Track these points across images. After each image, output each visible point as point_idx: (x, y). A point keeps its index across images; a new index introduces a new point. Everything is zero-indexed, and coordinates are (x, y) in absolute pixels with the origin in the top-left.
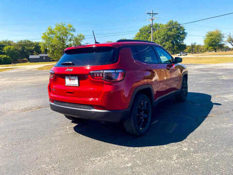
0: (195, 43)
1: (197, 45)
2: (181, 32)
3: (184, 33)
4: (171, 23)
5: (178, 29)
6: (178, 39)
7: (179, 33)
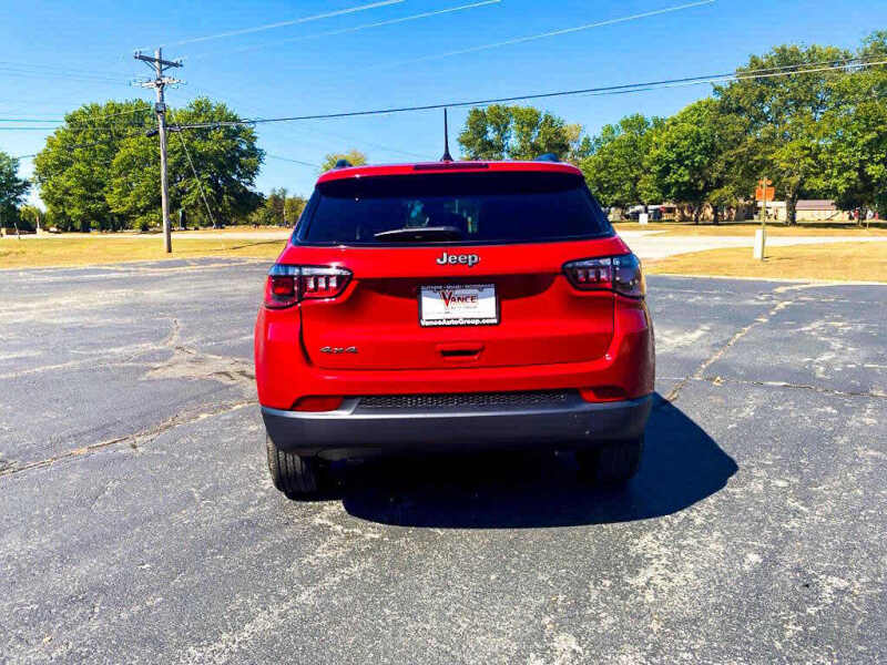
0: (285, 192)
1: (289, 196)
2: (244, 147)
3: (254, 153)
4: (201, 109)
5: (232, 135)
6: (234, 172)
7: (236, 148)
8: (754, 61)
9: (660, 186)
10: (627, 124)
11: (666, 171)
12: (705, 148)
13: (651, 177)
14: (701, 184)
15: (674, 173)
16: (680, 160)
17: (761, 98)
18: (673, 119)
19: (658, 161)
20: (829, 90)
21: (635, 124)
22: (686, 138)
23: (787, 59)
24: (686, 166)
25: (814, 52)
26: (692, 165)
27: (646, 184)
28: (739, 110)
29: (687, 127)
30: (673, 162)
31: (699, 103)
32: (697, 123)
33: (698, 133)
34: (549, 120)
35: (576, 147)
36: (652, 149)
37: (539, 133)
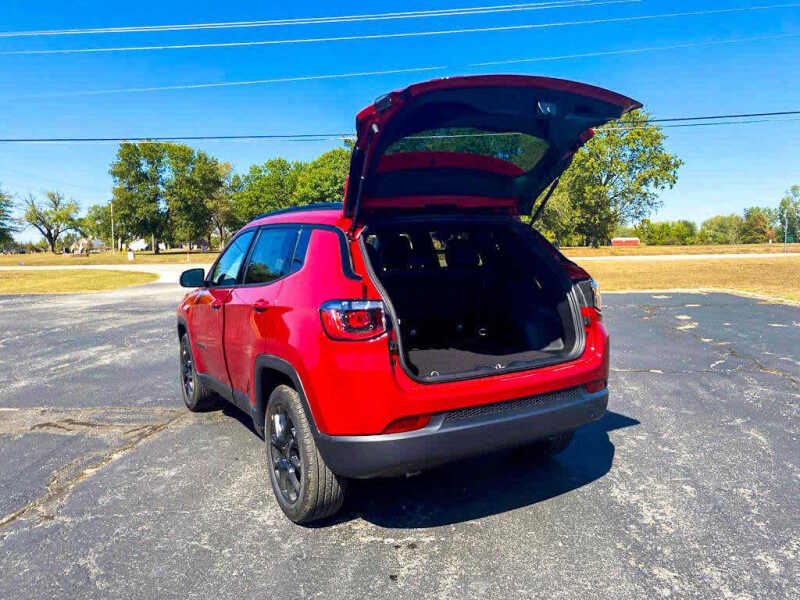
10: (272, 165)
16: (323, 198)
18: (314, 163)
19: (305, 197)
21: (278, 165)
22: (326, 180)
30: (317, 199)
31: (334, 152)
32: (334, 168)
33: (335, 176)
34: (203, 158)
35: (227, 183)
36: (299, 187)
37: (193, 169)
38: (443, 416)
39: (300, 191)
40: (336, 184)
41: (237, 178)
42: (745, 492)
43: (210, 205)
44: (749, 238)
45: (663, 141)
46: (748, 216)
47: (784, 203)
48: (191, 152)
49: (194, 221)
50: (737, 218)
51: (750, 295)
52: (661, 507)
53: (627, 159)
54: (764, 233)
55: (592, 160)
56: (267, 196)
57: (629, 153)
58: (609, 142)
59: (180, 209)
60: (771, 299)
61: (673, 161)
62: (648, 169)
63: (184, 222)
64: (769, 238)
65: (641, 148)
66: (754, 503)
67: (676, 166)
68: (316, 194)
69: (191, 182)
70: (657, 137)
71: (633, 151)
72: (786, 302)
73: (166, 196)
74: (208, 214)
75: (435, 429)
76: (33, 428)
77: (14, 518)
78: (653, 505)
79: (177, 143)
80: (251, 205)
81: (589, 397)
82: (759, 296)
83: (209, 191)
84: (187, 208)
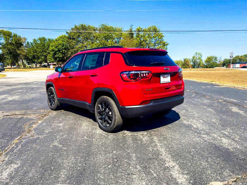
8: (76, 27)
9: (54, 58)
10: (40, 39)
11: (55, 54)
12: (65, 48)
13: (51, 55)
14: (65, 58)
15: (58, 54)
16: (59, 51)
17: (79, 36)
18: (56, 39)
19: (53, 50)
20: (94, 37)
21: (43, 39)
22: (60, 45)
23: (83, 27)
24: (61, 53)
25: (89, 27)
26: (62, 53)
27: (49, 57)
28: (74, 39)
29: (60, 42)
30: (57, 51)
31: (63, 36)
32: (62, 41)
33: (63, 43)
34: (15, 36)
35: (24, 45)
36: (51, 47)
37: (12, 39)
38: (153, 101)
39: (51, 48)
40: (63, 46)
41: (28, 43)
42: (214, 120)
43: (18, 52)
44: (185, 67)
45: (163, 38)
46: (185, 60)
47: (194, 57)
48: (11, 33)
49: (13, 57)
50: (181, 61)
51: (193, 80)
52: (197, 124)
53: (154, 42)
54: (189, 66)
55: (144, 42)
56: (39, 50)
57: (154, 41)
58: (149, 37)
59: (7, 53)
60: (199, 81)
61: (166, 44)
62: (159, 46)
63: (9, 57)
64: (190, 67)
65: (157, 39)
66: (216, 122)
67: (167, 45)
68: (57, 50)
69: (11, 44)
70: (162, 36)
71: (155, 40)
72: (203, 82)
73: (2, 48)
74: (18, 55)
75: (152, 104)
76: (4, 116)
77: (21, 137)
78: (195, 124)
79: (5, 30)
80: (34, 53)
81: (181, 97)
82: (196, 80)
83: (18, 47)
84: (11, 53)
